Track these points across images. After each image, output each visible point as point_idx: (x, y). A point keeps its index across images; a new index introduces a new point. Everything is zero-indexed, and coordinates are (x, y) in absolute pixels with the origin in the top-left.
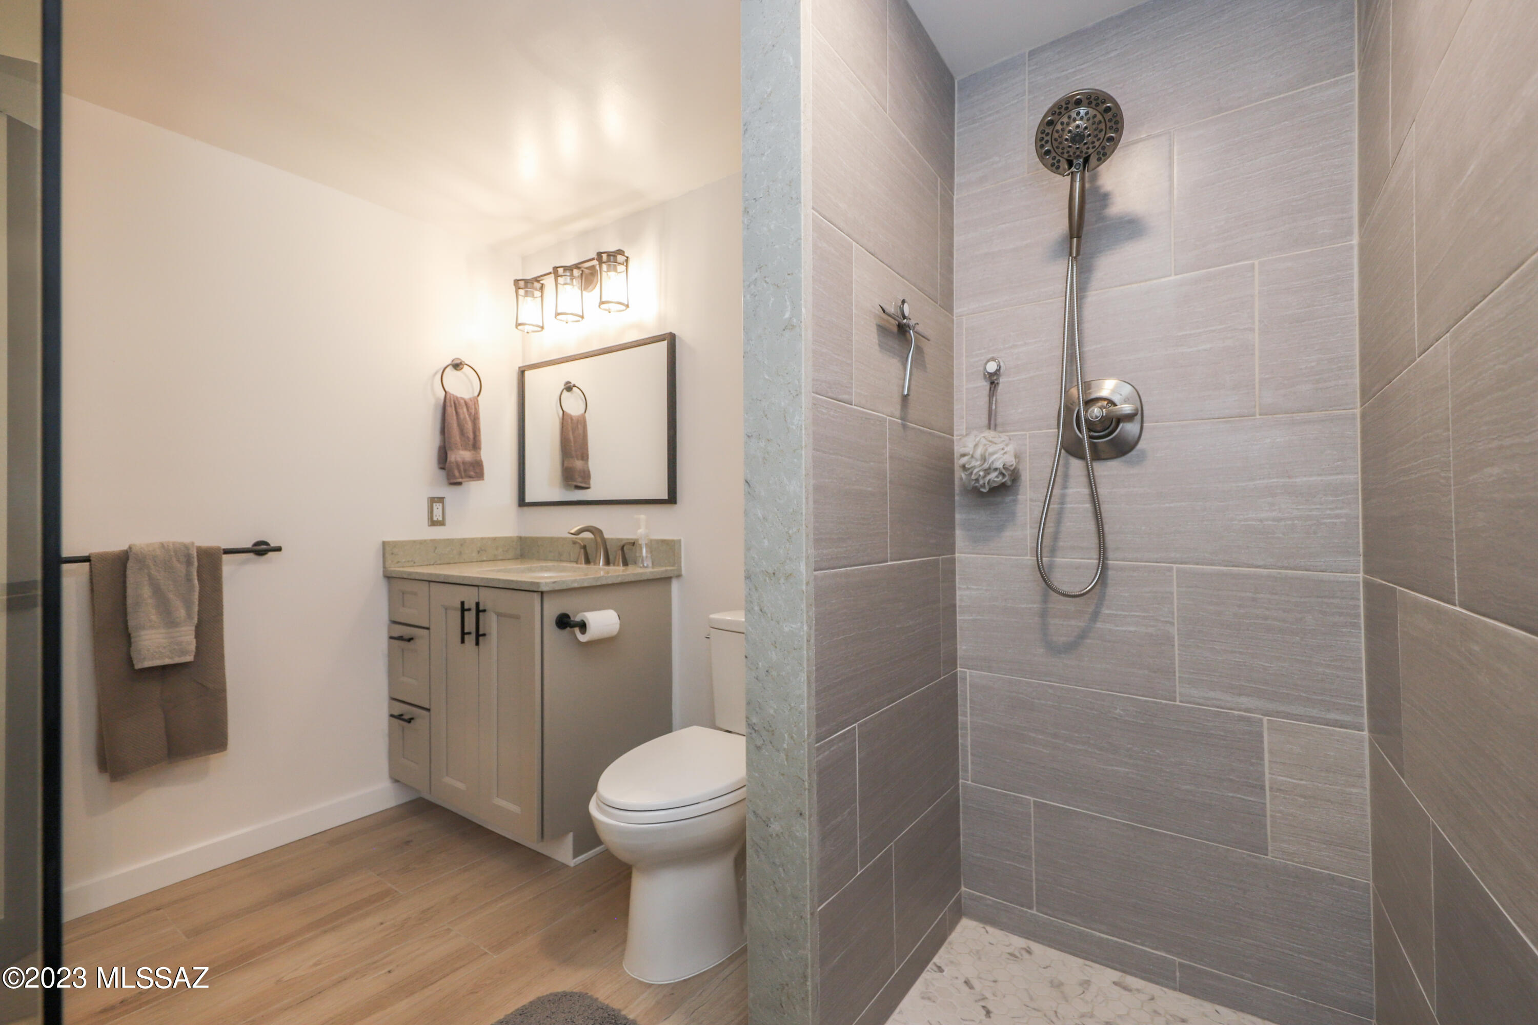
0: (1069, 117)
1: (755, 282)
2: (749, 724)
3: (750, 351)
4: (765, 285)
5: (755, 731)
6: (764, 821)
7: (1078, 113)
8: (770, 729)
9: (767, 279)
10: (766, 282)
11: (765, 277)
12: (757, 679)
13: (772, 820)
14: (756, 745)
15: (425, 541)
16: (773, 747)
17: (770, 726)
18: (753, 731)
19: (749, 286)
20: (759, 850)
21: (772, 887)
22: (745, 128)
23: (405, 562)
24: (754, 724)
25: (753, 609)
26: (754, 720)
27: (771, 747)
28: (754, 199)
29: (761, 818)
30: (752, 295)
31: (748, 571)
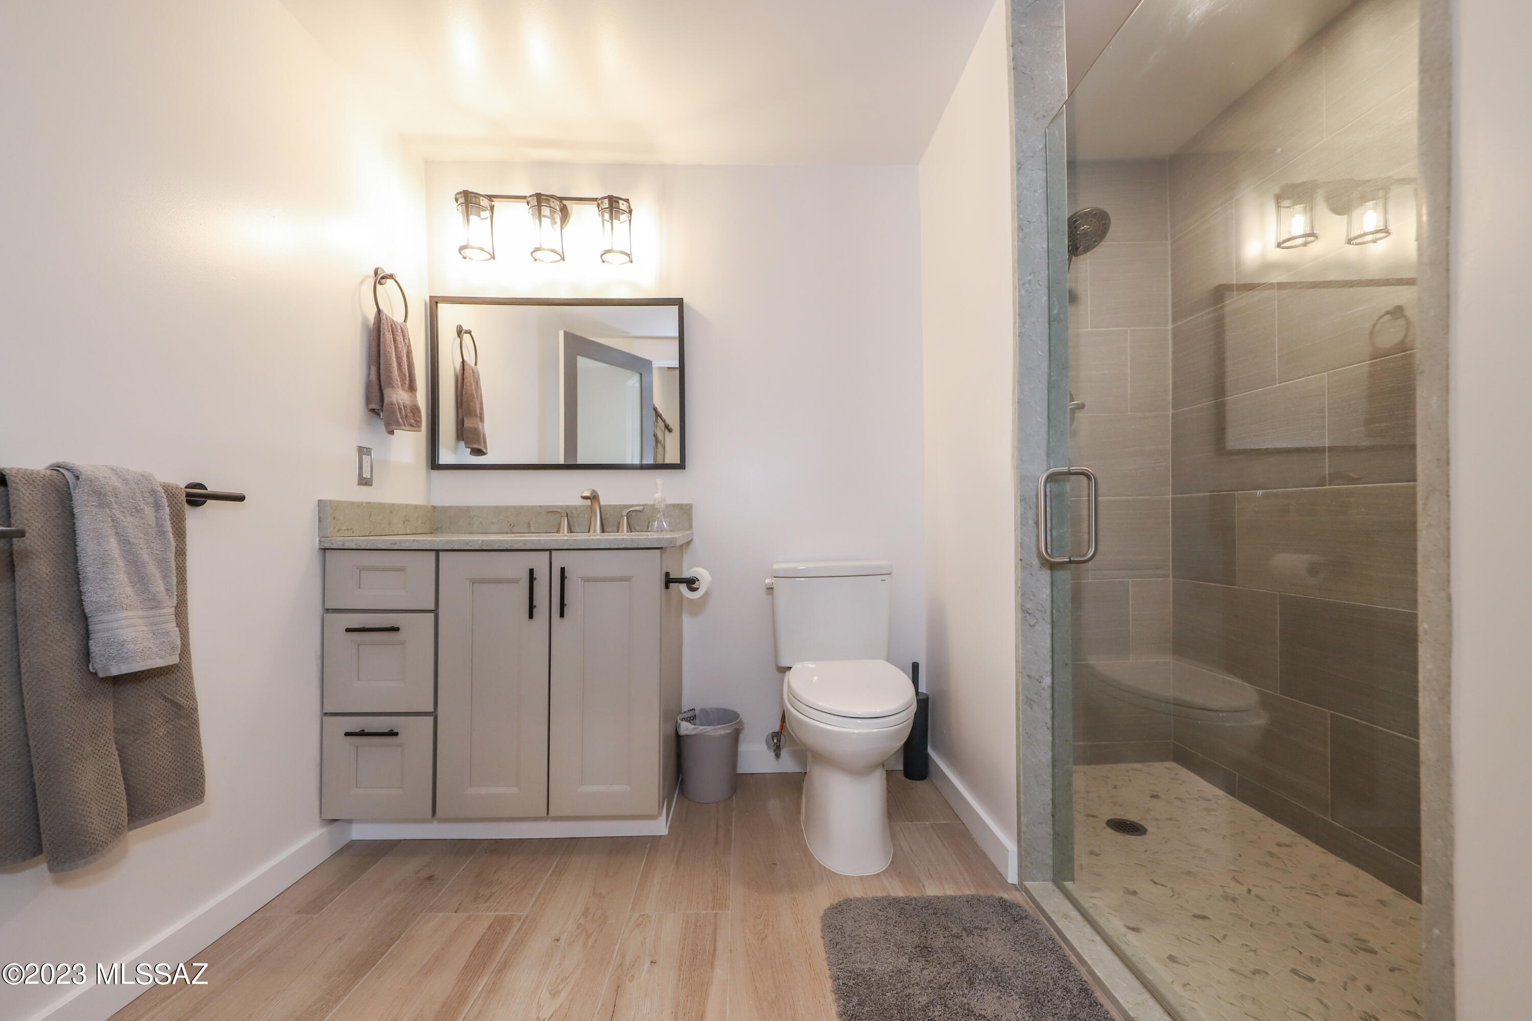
0: (1086, 221)
1: (1029, 282)
2: (1023, 611)
3: (1024, 332)
4: (1038, 286)
5: (1029, 614)
6: (1037, 680)
7: (1091, 221)
8: (1043, 609)
9: (1040, 282)
10: (1039, 284)
11: (1039, 281)
12: (1031, 575)
13: (1044, 677)
14: (1030, 625)
15: (362, 503)
16: (1045, 622)
17: (1043, 607)
18: (1027, 615)
19: (1024, 284)
20: (1032, 703)
21: (1044, 727)
22: (1019, 166)
23: (345, 530)
24: (1029, 609)
25: (1027, 523)
26: (1028, 606)
27: (1044, 622)
28: (1028, 221)
29: (1034, 678)
30: (1027, 291)
31: (1023, 495)
